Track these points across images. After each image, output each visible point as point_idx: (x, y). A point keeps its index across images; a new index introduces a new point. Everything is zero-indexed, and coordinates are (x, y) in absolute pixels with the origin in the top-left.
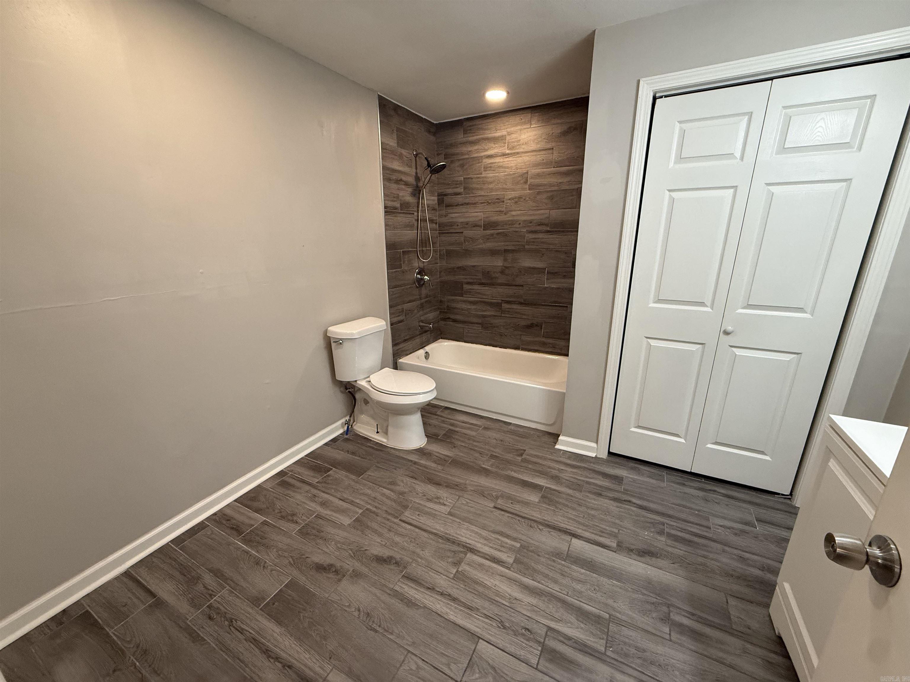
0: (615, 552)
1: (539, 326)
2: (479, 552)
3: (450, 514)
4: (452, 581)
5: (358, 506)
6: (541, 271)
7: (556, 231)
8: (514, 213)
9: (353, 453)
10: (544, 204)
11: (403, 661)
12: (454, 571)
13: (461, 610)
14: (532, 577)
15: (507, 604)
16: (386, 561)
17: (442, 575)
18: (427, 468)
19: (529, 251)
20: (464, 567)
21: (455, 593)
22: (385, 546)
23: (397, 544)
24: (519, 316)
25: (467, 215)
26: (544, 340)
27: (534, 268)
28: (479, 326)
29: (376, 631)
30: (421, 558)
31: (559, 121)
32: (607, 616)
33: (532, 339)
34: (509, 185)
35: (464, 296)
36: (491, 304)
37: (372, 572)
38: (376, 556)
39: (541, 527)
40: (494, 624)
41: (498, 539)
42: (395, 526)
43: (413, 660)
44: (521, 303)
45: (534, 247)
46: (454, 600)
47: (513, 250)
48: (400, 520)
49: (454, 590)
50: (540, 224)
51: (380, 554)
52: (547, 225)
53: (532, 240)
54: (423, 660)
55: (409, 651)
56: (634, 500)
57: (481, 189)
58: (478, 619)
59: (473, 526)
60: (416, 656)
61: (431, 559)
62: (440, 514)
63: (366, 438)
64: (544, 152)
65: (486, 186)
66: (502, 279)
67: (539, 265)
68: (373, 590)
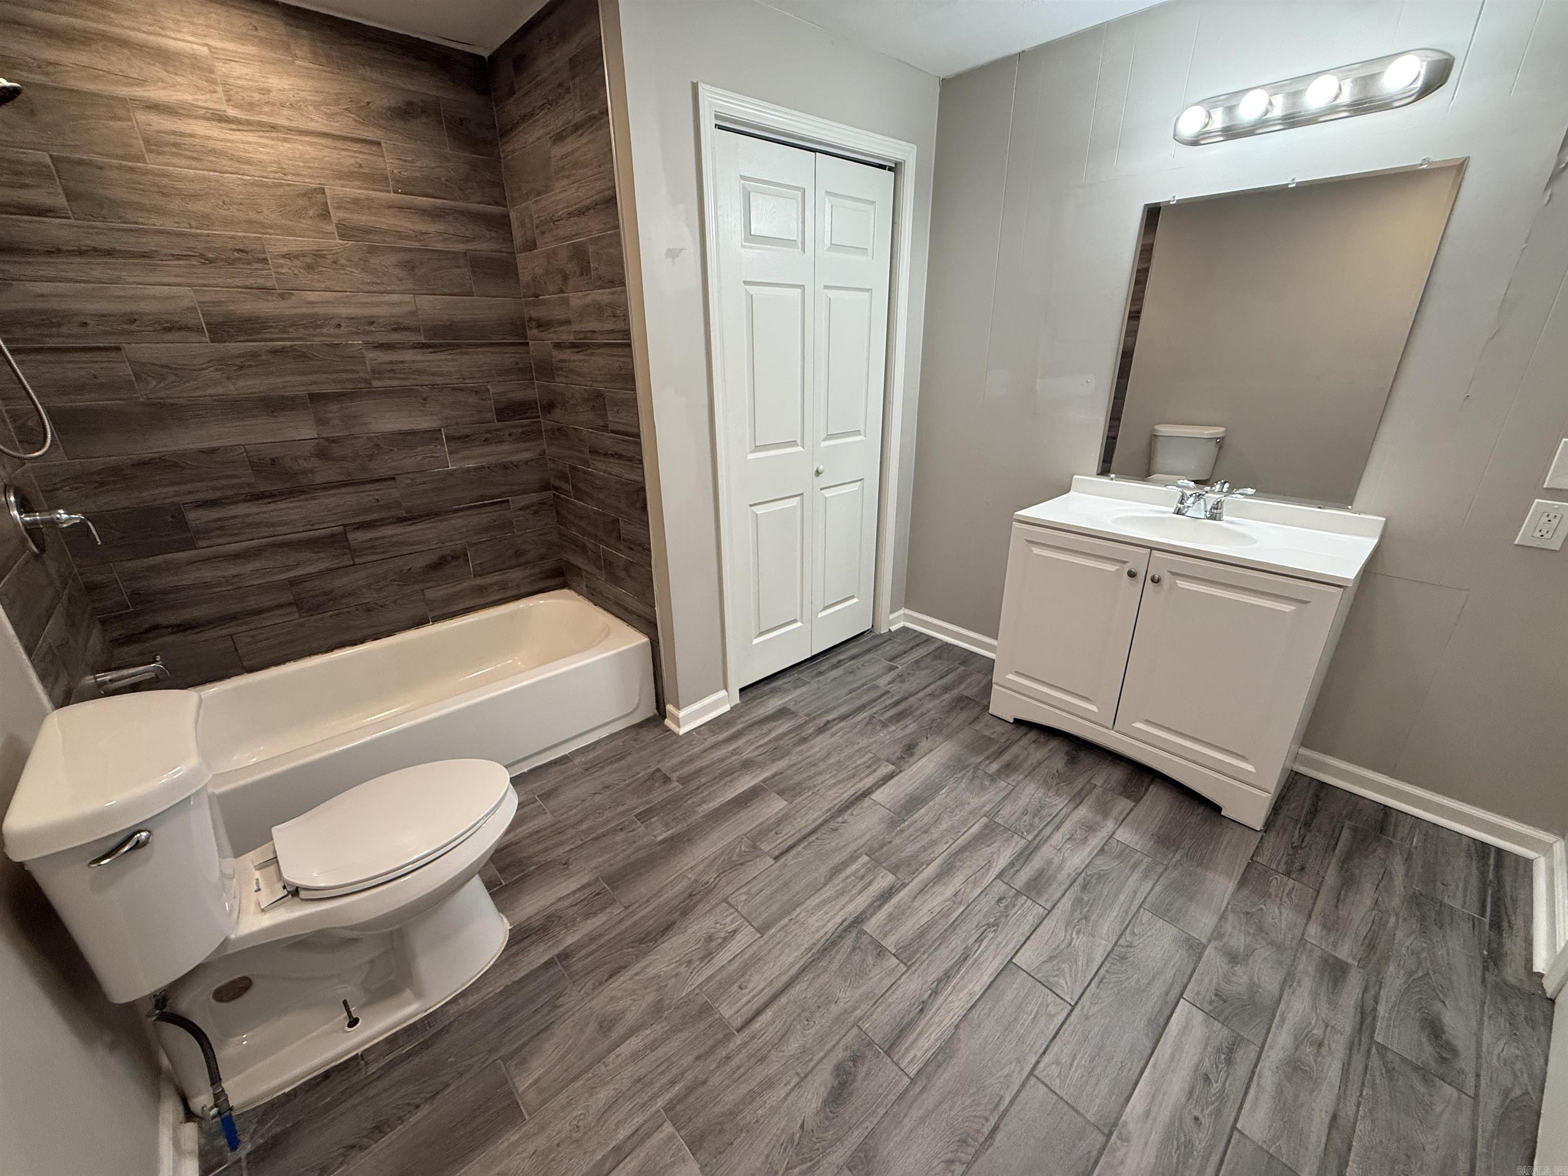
0: (901, 771)
1: (459, 556)
2: (863, 912)
3: (762, 930)
4: (913, 969)
5: (639, 1137)
6: (431, 436)
7: (441, 345)
8: (312, 296)
9: (380, 1129)
10: (394, 280)
11: (1046, 1086)
12: (894, 961)
13: (967, 972)
14: (923, 864)
15: (960, 910)
16: (846, 1082)
17: (900, 982)
18: (601, 935)
19: (388, 393)
20: (890, 943)
21: (935, 972)
22: (802, 1079)
23: (804, 1050)
24: (405, 550)
25: (117, 290)
26: (479, 581)
27: (412, 433)
28: (289, 609)
29: (995, 1129)
30: (855, 1009)
31: (375, 76)
32: (985, 820)
33: (452, 590)
34: (271, 216)
35: (201, 543)
36: (314, 544)
37: (865, 1121)
38: (825, 1103)
39: (840, 819)
40: (992, 935)
41: (847, 878)
42: (754, 1045)
43: (1043, 1071)
44: (402, 520)
45: (395, 383)
46: (947, 976)
47: (343, 394)
48: (739, 1030)
49: (931, 970)
50: (398, 328)
51: (824, 1091)
52: (415, 330)
53: (388, 367)
54: (1044, 1052)
55: (1031, 1073)
56: (830, 717)
57: (161, 211)
58: (983, 952)
59: (808, 902)
60: (1038, 1063)
61: (860, 991)
62: (755, 948)
63: (326, 1075)
64: (356, 147)
65: (176, 205)
66: (325, 473)
67: (423, 423)
68: (908, 1123)
